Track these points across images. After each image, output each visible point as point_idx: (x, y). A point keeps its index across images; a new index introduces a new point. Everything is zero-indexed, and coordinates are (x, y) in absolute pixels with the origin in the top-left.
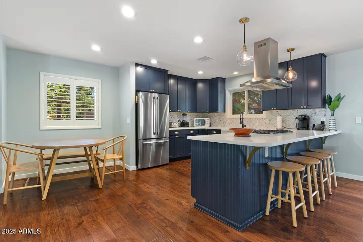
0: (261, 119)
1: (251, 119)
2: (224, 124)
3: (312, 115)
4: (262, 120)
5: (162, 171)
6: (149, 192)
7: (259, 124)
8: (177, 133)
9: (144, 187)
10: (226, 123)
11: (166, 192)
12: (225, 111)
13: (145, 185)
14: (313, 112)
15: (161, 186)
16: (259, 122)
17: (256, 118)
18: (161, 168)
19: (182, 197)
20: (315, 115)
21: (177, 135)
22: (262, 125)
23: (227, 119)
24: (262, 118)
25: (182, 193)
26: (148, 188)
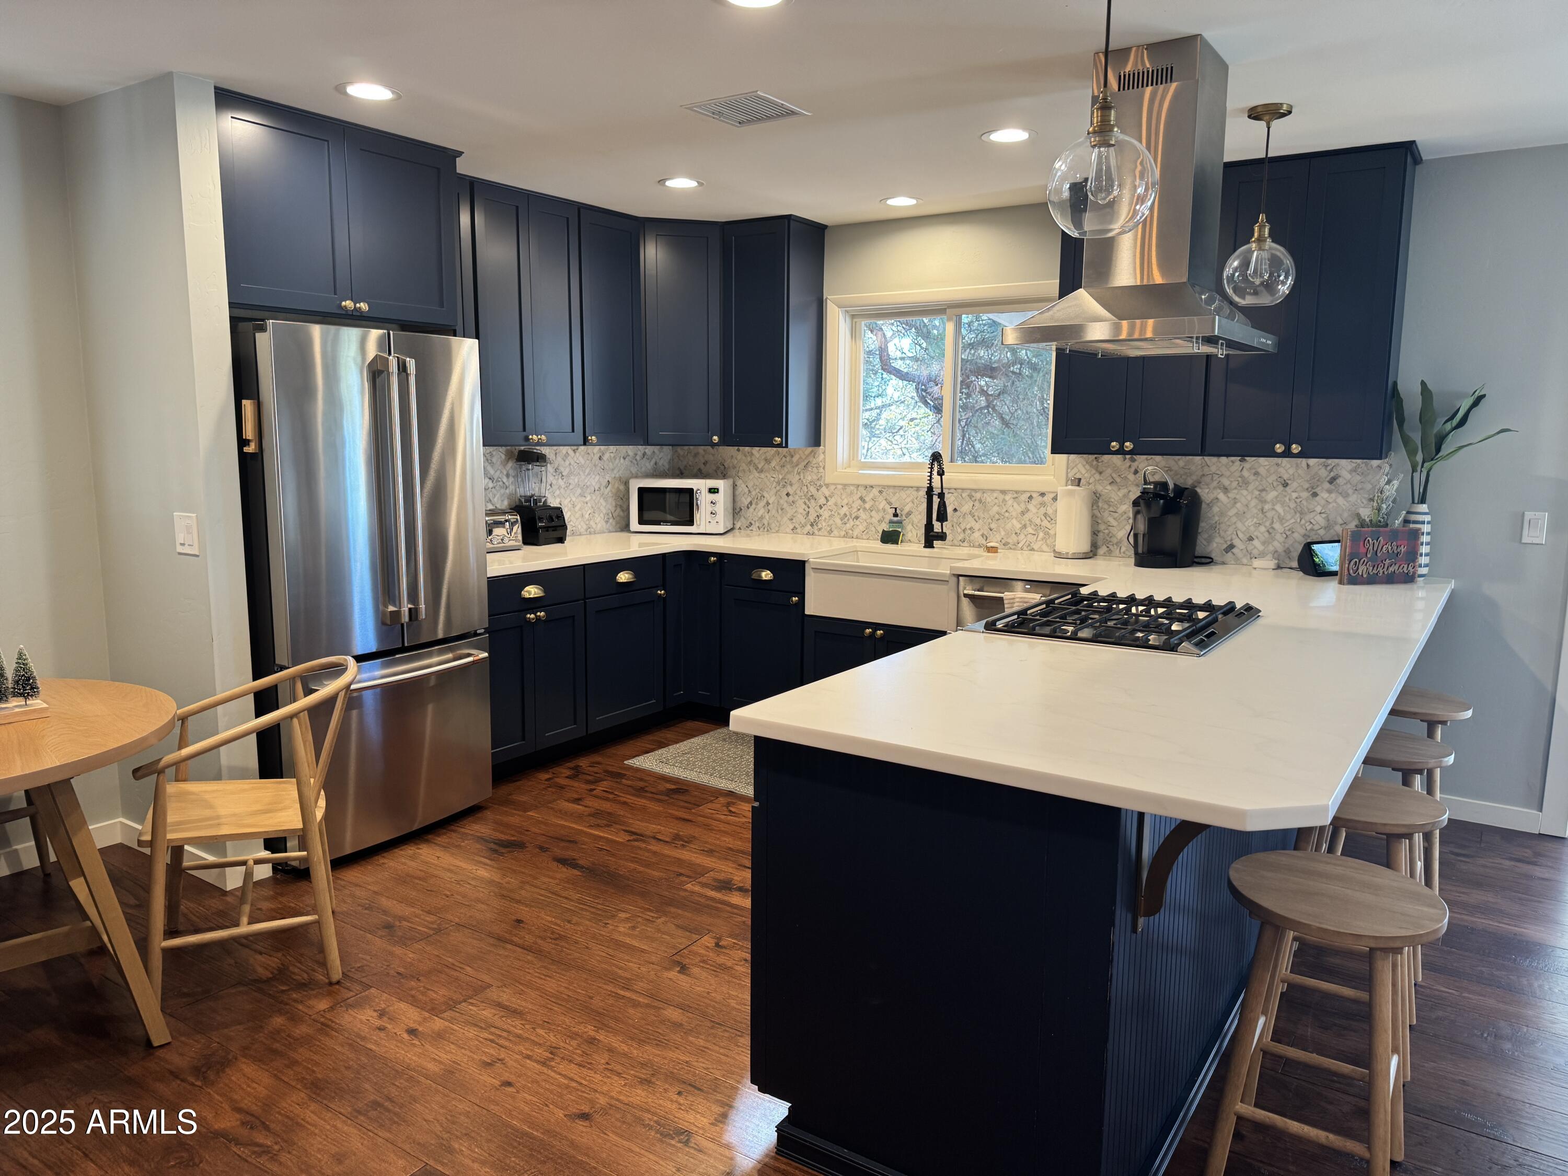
0: (1037, 499)
1: (978, 495)
2: (812, 517)
3: (1317, 490)
4: (1043, 504)
5: (463, 865)
6: (432, 1067)
7: (1025, 526)
8: (532, 591)
9: (381, 1029)
10: (825, 514)
11: (553, 1050)
12: (816, 438)
13: (382, 1014)
14: (1323, 473)
15: (500, 1005)
16: (1023, 513)
17: (1004, 492)
18: (445, 847)
19: (672, 1077)
20: (1330, 492)
21: (534, 603)
22: (1041, 535)
23: (827, 485)
24: (1043, 494)
25: (659, 1044)
26: (412, 1032)
